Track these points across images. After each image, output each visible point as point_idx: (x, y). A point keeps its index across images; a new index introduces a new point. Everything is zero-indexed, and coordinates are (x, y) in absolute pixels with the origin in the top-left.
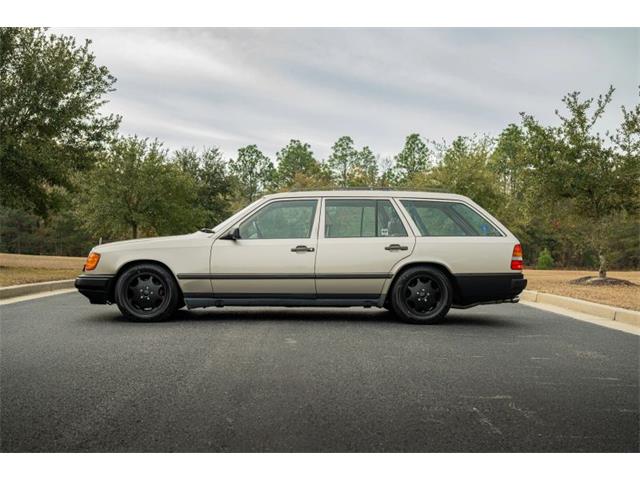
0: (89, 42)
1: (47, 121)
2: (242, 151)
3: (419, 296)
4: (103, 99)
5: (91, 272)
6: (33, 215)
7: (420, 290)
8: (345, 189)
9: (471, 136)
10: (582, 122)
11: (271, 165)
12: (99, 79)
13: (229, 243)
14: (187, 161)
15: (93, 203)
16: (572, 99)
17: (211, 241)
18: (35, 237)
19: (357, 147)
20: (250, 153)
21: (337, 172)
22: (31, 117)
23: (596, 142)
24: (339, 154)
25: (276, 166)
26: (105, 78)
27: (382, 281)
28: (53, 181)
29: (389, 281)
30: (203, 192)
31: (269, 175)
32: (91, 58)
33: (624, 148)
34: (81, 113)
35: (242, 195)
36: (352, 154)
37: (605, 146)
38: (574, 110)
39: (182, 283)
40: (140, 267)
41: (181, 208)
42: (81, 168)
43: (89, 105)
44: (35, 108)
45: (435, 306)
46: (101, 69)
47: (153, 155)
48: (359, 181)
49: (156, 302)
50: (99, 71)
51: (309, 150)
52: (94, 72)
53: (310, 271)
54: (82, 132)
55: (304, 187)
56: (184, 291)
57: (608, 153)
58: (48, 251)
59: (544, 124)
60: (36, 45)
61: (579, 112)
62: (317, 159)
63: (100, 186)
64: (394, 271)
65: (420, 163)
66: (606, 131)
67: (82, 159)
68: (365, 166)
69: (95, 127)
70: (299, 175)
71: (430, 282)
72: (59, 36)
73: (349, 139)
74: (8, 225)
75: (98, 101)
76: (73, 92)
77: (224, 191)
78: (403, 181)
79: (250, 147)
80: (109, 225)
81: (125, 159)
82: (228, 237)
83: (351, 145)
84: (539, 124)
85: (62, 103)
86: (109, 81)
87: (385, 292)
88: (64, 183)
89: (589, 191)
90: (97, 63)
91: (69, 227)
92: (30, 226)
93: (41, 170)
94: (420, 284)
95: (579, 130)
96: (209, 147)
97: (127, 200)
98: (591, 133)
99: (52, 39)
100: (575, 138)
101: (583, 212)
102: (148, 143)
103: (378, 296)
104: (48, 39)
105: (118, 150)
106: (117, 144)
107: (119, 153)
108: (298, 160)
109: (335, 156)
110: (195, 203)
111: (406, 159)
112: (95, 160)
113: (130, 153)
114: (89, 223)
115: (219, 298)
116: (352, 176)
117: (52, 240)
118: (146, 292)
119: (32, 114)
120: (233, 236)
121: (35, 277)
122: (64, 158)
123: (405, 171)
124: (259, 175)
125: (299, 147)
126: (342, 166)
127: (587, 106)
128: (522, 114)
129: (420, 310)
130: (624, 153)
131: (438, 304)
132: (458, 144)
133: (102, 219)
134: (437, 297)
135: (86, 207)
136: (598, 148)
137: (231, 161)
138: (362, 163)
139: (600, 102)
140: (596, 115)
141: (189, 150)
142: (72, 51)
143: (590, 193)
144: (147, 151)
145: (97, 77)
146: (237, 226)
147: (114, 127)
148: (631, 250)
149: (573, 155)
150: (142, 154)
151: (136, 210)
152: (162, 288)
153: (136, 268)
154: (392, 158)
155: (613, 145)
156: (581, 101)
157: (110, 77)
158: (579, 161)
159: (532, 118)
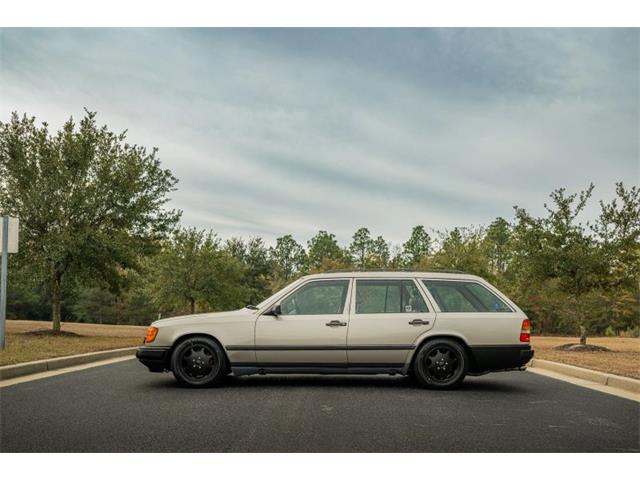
0: (156, 150)
1: (120, 215)
2: (280, 240)
3: (438, 365)
4: (167, 197)
5: (151, 344)
6: (108, 292)
7: (440, 359)
8: (362, 271)
9: (469, 226)
10: (566, 213)
11: (303, 251)
12: (164, 180)
13: (271, 318)
14: (235, 247)
15: (158, 283)
16: (558, 195)
17: (256, 316)
18: (114, 310)
19: (373, 237)
20: (286, 241)
21: (356, 256)
22: (108, 212)
23: (577, 231)
24: (358, 242)
25: (307, 252)
26: (168, 179)
27: (407, 351)
28: (125, 265)
29: (412, 352)
30: (248, 273)
31: (302, 259)
32: (157, 163)
33: (602, 235)
34: (149, 209)
35: (280, 275)
36: (368, 243)
37: (585, 234)
38: (560, 204)
39: (229, 353)
40: (193, 340)
41: (231, 286)
42: (148, 253)
43: (156, 201)
44: (111, 204)
45: (452, 373)
46: (166, 172)
47: (208, 243)
48: (374, 264)
49: (207, 371)
50: (164, 174)
51: (334, 239)
52: (160, 174)
53: (343, 343)
54: (149, 224)
55: (329, 269)
56: (232, 360)
57: (588, 240)
58: (124, 321)
59: (534, 216)
60: (112, 152)
61: (564, 205)
62: (340, 246)
63: (165, 269)
64: (417, 343)
65: (424, 249)
66: (587, 222)
67: (149, 247)
68: (379, 252)
69: (160, 220)
70: (326, 259)
71: (448, 353)
72: (132, 146)
73: (366, 230)
74: (92, 300)
75: (162, 199)
76: (142, 191)
77: (265, 272)
78: (411, 264)
79: (287, 237)
80: (172, 301)
81: (186, 246)
82: (271, 313)
83: (367, 235)
84: (531, 216)
85: (133, 200)
86: (172, 182)
87: (409, 361)
88: (135, 266)
89: (572, 272)
90: (162, 167)
91: (140, 302)
92: (109, 301)
93: (114, 255)
94: (439, 354)
95: (564, 221)
96: (254, 237)
97: (187, 280)
98: (574, 223)
99: (126, 148)
100: (560, 227)
101: (565, 289)
102: (204, 234)
103: (402, 365)
104: (122, 148)
105: (180, 239)
106: (179, 235)
107: (181, 242)
108: (325, 246)
109: (355, 243)
110: (242, 282)
111: (413, 246)
112: (160, 247)
113: (190, 241)
114: (156, 299)
115: (262, 367)
116: (368, 260)
117: (127, 312)
118: (198, 362)
119: (108, 209)
120: (275, 312)
121: (107, 344)
122: (133, 246)
123: (411, 255)
124: (293, 260)
125: (326, 236)
126: (360, 252)
127: (571, 201)
128: (515, 207)
129: (438, 377)
130: (602, 240)
131: (456, 372)
132: (455, 234)
133: (166, 295)
134: (454, 366)
135: (153, 286)
136: (580, 235)
137: (271, 248)
138: (376, 250)
139: (582, 197)
140: (579, 208)
141: (238, 239)
142: (143, 158)
143: (573, 273)
144: (204, 240)
145: (162, 179)
146: (278, 304)
147: (176, 219)
148: (595, 320)
149: (559, 242)
150: (199, 242)
151: (193, 288)
152: (212, 359)
153: (189, 341)
154: (401, 245)
155: (593, 233)
156: (566, 196)
157: (173, 178)
158: (563, 246)
159: (524, 211)
